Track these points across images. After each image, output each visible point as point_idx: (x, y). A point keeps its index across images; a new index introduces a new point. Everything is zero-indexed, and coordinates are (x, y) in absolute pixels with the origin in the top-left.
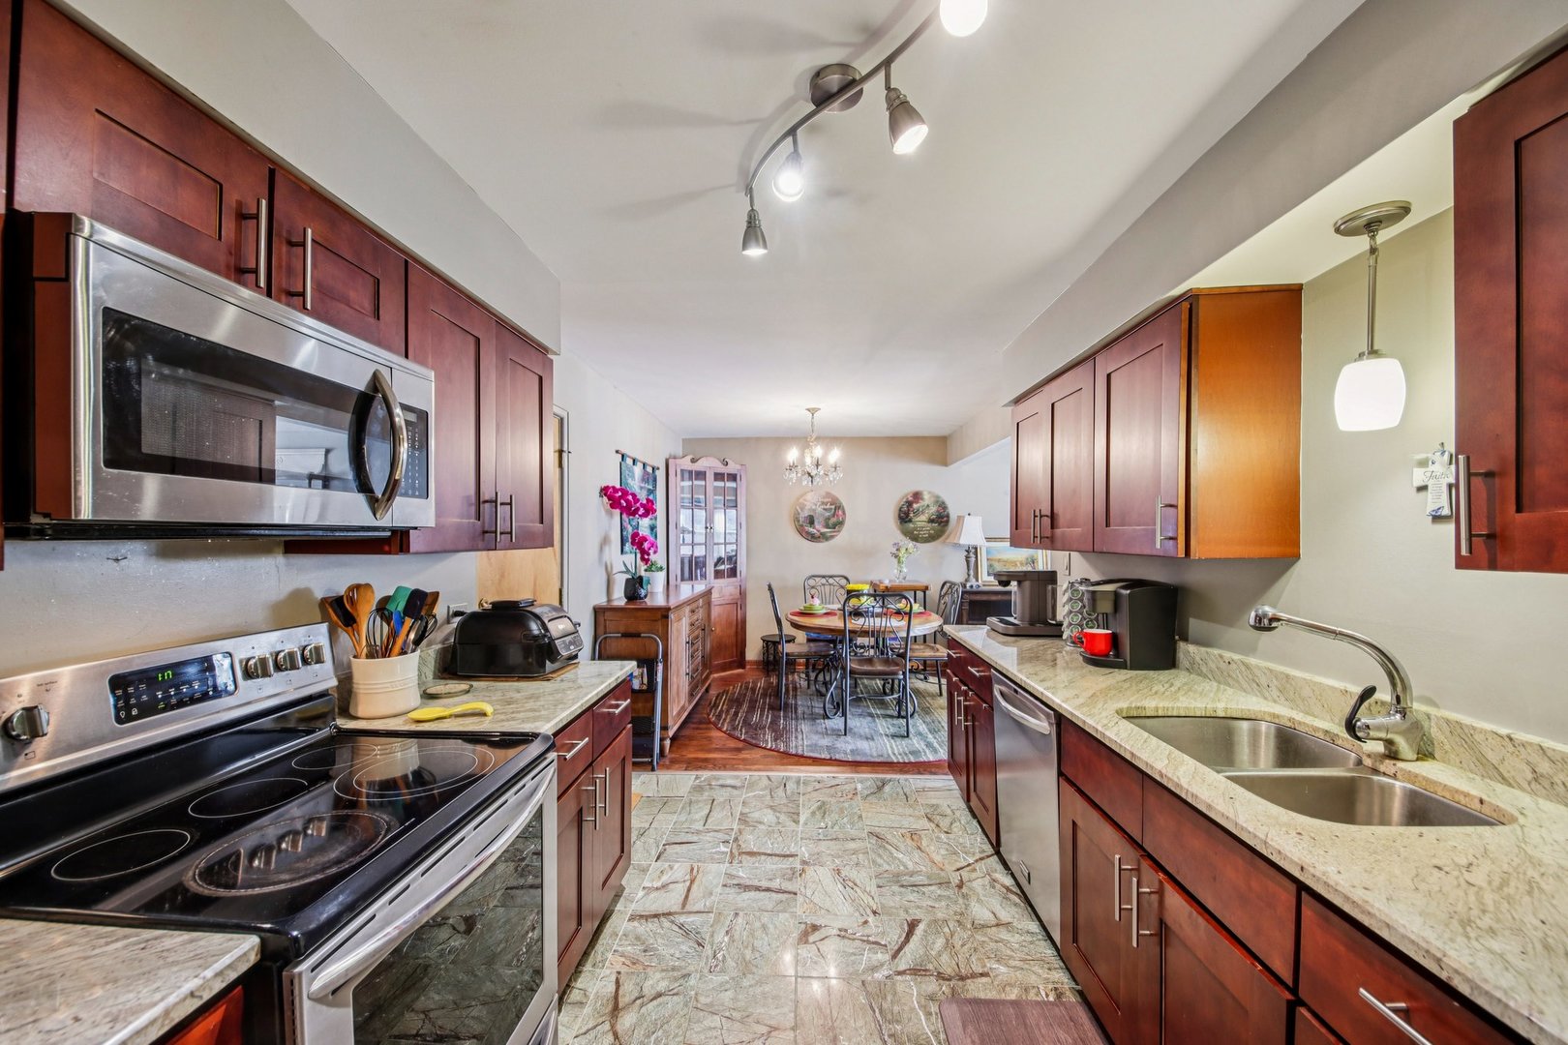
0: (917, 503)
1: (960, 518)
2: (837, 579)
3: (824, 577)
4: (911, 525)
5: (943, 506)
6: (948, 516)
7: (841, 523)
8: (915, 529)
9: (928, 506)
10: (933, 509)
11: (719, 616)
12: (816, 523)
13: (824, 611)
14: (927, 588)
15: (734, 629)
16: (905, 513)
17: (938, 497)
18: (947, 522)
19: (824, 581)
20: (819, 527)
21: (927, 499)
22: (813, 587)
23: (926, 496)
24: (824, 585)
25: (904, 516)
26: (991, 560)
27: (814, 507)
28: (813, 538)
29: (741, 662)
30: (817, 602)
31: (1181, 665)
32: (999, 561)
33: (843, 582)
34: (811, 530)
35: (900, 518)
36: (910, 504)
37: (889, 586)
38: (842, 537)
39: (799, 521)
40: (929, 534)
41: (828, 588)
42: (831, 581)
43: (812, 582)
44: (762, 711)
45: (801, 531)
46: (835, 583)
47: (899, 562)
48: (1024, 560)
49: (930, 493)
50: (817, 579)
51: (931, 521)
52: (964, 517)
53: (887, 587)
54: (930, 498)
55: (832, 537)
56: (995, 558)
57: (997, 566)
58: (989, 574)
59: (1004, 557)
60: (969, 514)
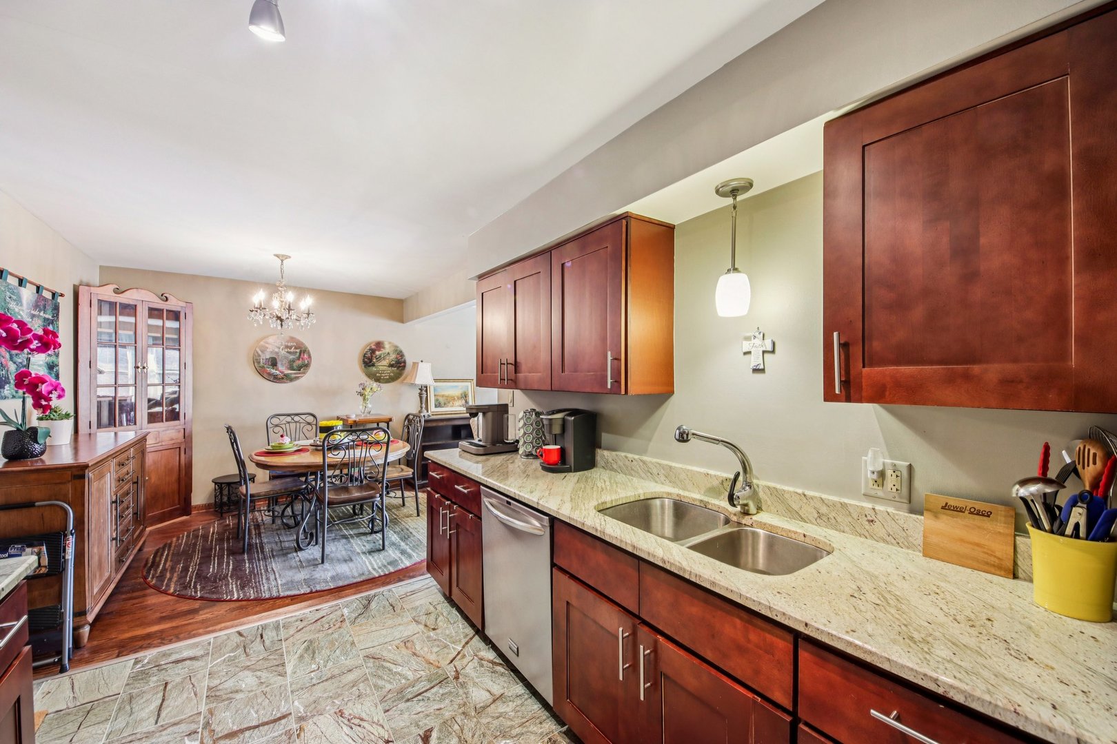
0: (379, 350)
1: (415, 364)
2: (303, 417)
3: (289, 415)
4: (374, 369)
5: (400, 354)
6: (405, 362)
7: (307, 366)
8: (378, 372)
9: (388, 353)
10: (393, 356)
11: (155, 463)
12: (279, 365)
13: (295, 449)
14: (391, 420)
15: (175, 477)
16: (369, 359)
17: (397, 347)
18: (404, 366)
19: (289, 419)
20: (282, 368)
21: (388, 348)
22: (277, 426)
23: (387, 346)
24: (289, 423)
25: (368, 361)
26: (437, 396)
27: (277, 350)
28: (276, 379)
29: (185, 507)
30: (287, 440)
31: (598, 465)
32: (443, 396)
33: (310, 419)
34: (273, 371)
35: (364, 362)
36: (373, 351)
37: (357, 420)
38: (307, 379)
39: (259, 363)
40: (389, 376)
41: (293, 426)
42: (297, 418)
43: (275, 421)
44: (221, 557)
45: (261, 372)
46: (302, 421)
47: (364, 399)
48: (460, 396)
49: (390, 343)
50: (281, 418)
51: (391, 366)
52: (418, 363)
53: (355, 421)
54: (390, 347)
55: (297, 378)
56: (440, 394)
57: (442, 400)
58: (436, 406)
59: (447, 393)
60: (422, 361)
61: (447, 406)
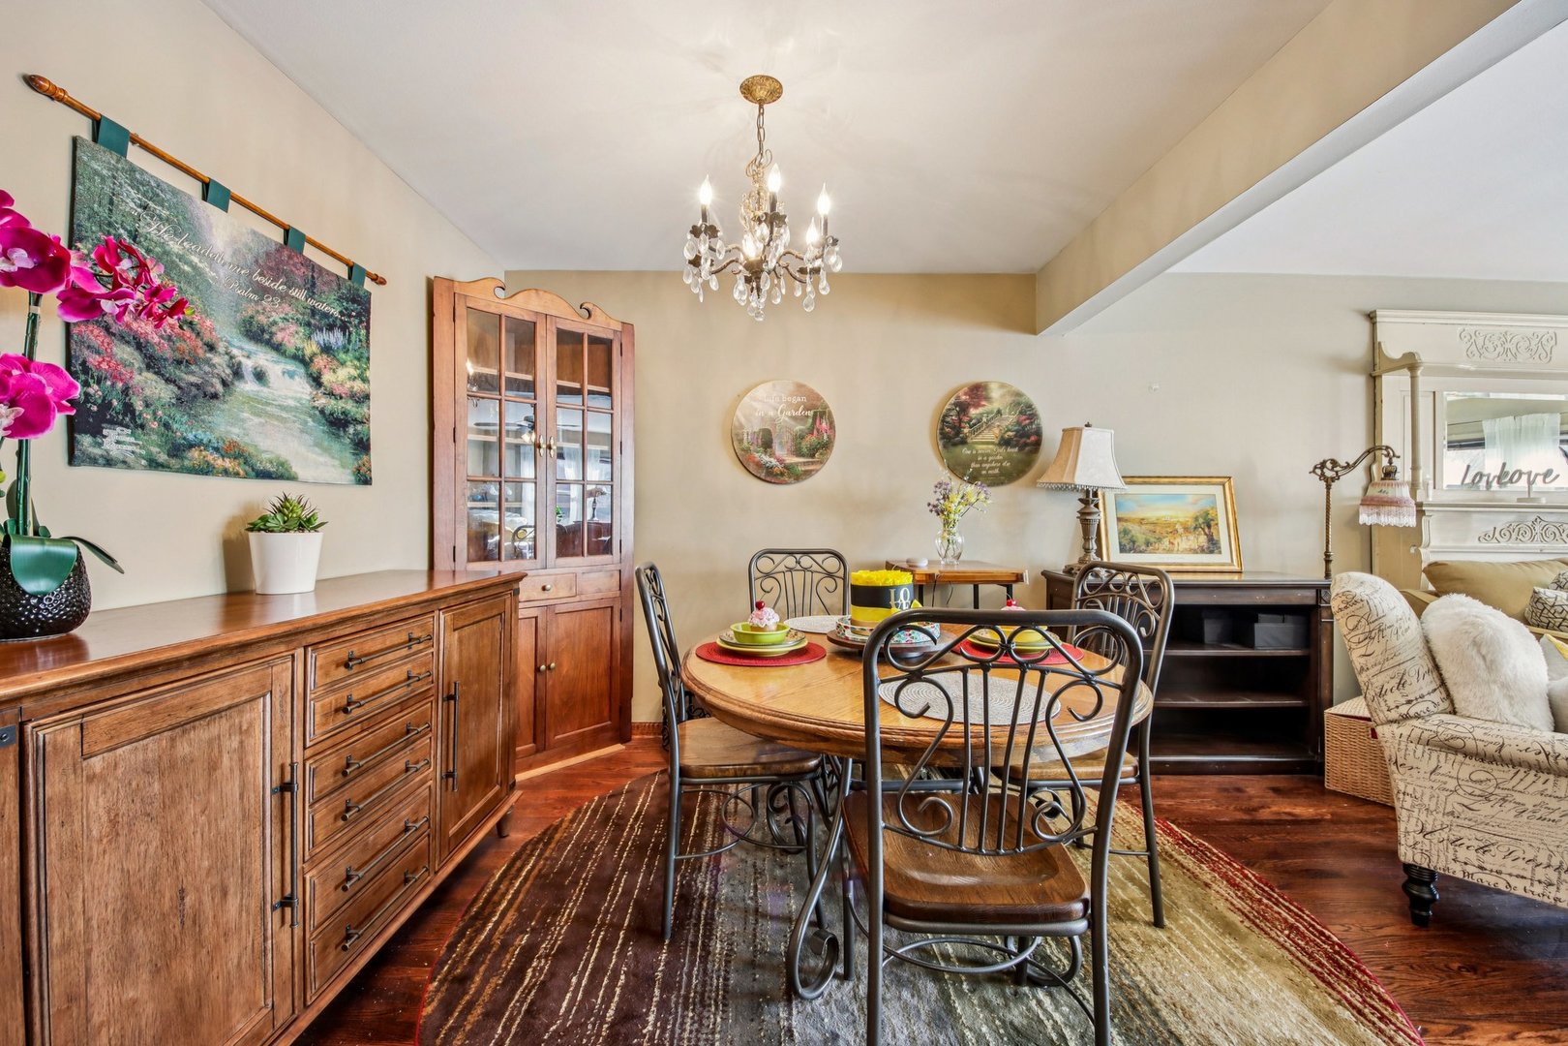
0: (977, 406)
1: (1071, 435)
2: (819, 558)
3: (791, 553)
4: (965, 451)
5: (1028, 412)
6: (1038, 433)
7: (826, 446)
8: (974, 458)
9: (999, 412)
10: (1010, 419)
11: (568, 635)
12: (776, 446)
14: (1019, 578)
15: (603, 664)
16: (953, 427)
17: (1019, 394)
18: (1038, 444)
19: (790, 561)
20: (782, 454)
21: (997, 399)
22: (768, 575)
23: (995, 393)
24: (790, 570)
25: (952, 432)
26: (1126, 520)
27: (771, 413)
28: (771, 475)
29: (621, 728)
30: (770, 617)
32: (1141, 521)
33: (832, 564)
34: (766, 458)
35: (944, 436)
36: (962, 408)
37: (936, 571)
38: (827, 475)
39: (741, 441)
40: (1001, 468)
41: (798, 576)
42: (806, 561)
43: (765, 564)
45: (745, 462)
46: (815, 567)
47: (946, 523)
48: (1191, 524)
49: (1002, 386)
50: (777, 558)
51: (1005, 442)
52: (1080, 430)
53: (931, 576)
54: (1003, 396)
55: (808, 474)
56: (1134, 516)
57: (1137, 532)
58: (1123, 549)
59: (1151, 514)
60: (1088, 426)
61: (1154, 551)
